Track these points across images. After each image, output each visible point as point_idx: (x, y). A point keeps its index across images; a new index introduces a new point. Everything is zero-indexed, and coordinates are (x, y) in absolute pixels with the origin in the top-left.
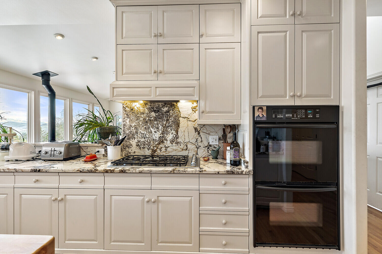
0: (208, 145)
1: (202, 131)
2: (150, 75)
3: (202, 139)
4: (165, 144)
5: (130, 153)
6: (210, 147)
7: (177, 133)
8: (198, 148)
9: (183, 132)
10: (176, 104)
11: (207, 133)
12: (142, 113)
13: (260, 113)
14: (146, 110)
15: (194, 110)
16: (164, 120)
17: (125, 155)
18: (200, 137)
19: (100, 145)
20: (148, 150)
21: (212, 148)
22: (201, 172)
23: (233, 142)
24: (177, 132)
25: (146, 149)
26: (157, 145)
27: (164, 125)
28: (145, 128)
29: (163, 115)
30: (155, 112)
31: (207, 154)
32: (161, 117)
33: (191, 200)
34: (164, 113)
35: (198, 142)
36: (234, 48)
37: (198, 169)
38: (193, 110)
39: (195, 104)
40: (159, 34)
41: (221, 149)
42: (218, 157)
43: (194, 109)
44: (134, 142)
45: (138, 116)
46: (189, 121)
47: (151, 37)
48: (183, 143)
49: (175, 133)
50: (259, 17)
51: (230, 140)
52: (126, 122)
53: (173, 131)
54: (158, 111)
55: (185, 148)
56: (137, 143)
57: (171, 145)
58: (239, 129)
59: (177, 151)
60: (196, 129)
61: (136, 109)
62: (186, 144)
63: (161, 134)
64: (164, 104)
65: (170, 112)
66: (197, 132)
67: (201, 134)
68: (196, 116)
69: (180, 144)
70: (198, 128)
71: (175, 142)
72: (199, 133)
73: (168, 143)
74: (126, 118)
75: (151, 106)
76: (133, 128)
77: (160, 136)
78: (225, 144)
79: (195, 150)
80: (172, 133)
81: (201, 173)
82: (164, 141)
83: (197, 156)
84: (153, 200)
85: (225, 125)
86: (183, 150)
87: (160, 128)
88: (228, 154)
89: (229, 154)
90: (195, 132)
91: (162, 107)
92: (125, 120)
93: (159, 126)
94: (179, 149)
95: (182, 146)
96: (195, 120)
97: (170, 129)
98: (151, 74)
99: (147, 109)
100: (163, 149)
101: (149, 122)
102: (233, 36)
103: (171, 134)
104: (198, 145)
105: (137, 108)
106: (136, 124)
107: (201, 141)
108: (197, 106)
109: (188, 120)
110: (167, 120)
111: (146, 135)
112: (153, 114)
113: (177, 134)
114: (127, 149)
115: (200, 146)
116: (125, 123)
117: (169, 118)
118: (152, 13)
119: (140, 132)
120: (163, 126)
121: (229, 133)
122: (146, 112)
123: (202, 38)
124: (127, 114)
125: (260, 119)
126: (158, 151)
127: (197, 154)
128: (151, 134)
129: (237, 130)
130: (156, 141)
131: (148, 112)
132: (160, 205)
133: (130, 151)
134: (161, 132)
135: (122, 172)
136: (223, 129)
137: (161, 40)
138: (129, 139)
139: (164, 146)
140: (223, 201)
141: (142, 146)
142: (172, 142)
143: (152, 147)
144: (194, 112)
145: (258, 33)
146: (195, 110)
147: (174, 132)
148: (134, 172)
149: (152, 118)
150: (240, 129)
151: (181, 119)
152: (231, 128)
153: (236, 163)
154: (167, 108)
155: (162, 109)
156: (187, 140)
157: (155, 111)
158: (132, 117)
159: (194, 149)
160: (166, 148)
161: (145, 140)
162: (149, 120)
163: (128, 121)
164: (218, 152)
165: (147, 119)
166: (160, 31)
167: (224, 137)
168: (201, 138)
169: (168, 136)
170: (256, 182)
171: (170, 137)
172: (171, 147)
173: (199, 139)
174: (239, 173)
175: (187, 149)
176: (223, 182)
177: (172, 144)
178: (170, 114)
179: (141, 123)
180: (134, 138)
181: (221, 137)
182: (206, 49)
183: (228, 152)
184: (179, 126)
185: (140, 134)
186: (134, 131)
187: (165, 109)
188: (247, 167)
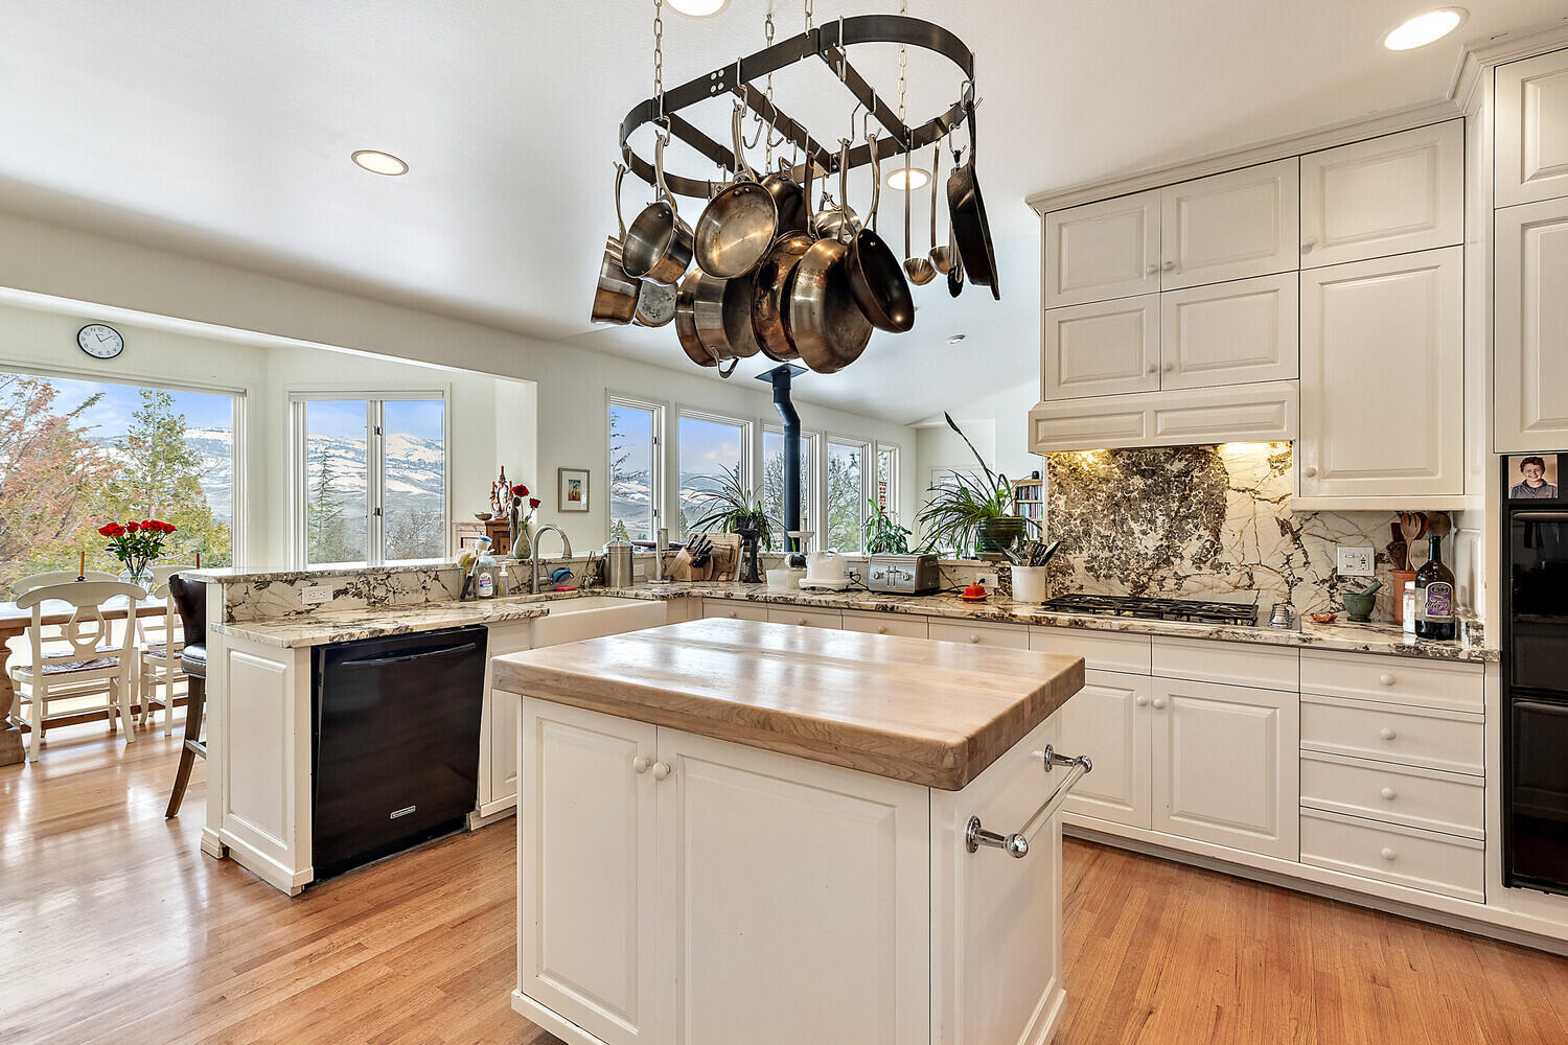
0: (1331, 577)
1: (1309, 531)
2: (1136, 378)
3: (1306, 556)
4: (1176, 568)
5: (1067, 589)
6: (1339, 585)
7: (1218, 535)
8: (1291, 585)
9: (1238, 535)
10: (1213, 451)
11: (1330, 537)
12: (1104, 479)
13: (1533, 475)
14: (1117, 470)
15: (1276, 467)
16: (1174, 497)
17: (1054, 595)
18: (1300, 551)
19: (988, 563)
20: (1122, 582)
21: (1348, 586)
22: (1305, 641)
23: (1428, 566)
24: (1216, 533)
25: (1115, 581)
26: (1149, 569)
27: (1173, 514)
28: (1114, 521)
29: (1169, 485)
30: (1143, 476)
31: (1327, 605)
32: (1163, 489)
33: (1273, 717)
34: (1173, 479)
35: (1292, 565)
36: (1436, 267)
37: (1295, 634)
38: (1275, 465)
39: (1282, 449)
40: (1164, 267)
41: (1385, 591)
42: (1374, 615)
43: (1277, 464)
44: (1078, 560)
45: (1090, 487)
46: (1257, 501)
47: (1141, 276)
48: (1238, 568)
49: (1210, 538)
50: (1528, 175)
51: (1417, 563)
52: (1057, 506)
53: (1202, 531)
54: (1154, 473)
55: (1248, 582)
56: (1087, 562)
57: (1197, 572)
58: (1460, 526)
59: (1218, 590)
60: (1284, 526)
61: (1086, 468)
62: (1248, 570)
63: (1162, 539)
64: (1172, 452)
65: (1193, 473)
66: (1288, 536)
67: (1304, 539)
68: (1286, 482)
69: (1227, 569)
70: (1291, 521)
71: (1208, 564)
72: (1296, 538)
73: (1185, 566)
74: (1057, 495)
75: (1131, 458)
76: (1075, 519)
77: (1160, 543)
78: (1401, 574)
79: (1282, 589)
80: (1200, 537)
81: (1305, 644)
82: (1173, 559)
83: (1289, 608)
84: (1157, 702)
85: (1401, 514)
86: (1236, 587)
87: (1159, 522)
88: (1408, 604)
89: (1412, 602)
90: (1283, 535)
91: (1166, 461)
92: (1053, 499)
93: (1157, 515)
94: (1223, 584)
95: (1234, 577)
96: (1283, 498)
97: (1191, 525)
98: (1141, 375)
99: (1118, 467)
100: (1170, 583)
101: (1125, 504)
102: (1433, 228)
103: (1194, 541)
104: (1292, 577)
105: (1089, 465)
106: (1084, 511)
107: (1305, 563)
108: (1289, 453)
109: (1257, 496)
110: (1184, 498)
111: (1114, 541)
112: (1137, 482)
113: (1218, 539)
114: (1060, 578)
115: (1301, 579)
116: (1053, 506)
117: (1188, 492)
118: (1143, 211)
119: (1099, 533)
120: (1168, 515)
121: (1416, 539)
122: (1116, 476)
123: (1307, 253)
124: (1059, 484)
125: (1530, 496)
126: (1154, 587)
127: (1289, 603)
128: (1131, 538)
129: (1453, 530)
130: (1147, 559)
131: (1122, 477)
132: (1177, 719)
133: (1068, 583)
134: (1161, 532)
135: (1075, 624)
136: (1393, 524)
137: (1170, 281)
138: (1064, 551)
139: (1172, 574)
140: (1383, 732)
141: (1103, 572)
142: (1198, 562)
143: (1133, 576)
144: (1277, 473)
145: (1525, 227)
146: (1281, 465)
147: (1207, 535)
148: (1107, 627)
149: (1135, 493)
150: (1464, 523)
151: (1229, 494)
152: (1427, 523)
153: (1438, 631)
154: (1184, 463)
155: (1167, 466)
156: (1251, 559)
157: (1143, 474)
158: (1074, 492)
159: (1277, 586)
160: (1180, 579)
161: (1111, 554)
162: (1125, 497)
163: (1061, 503)
164: (1371, 599)
165: (1119, 494)
166: (1169, 255)
167: (1397, 551)
168: (1305, 553)
169: (1184, 545)
170: (1511, 688)
171: (1191, 548)
172: (1198, 578)
173: (1298, 557)
174: (1442, 655)
175: (1250, 587)
176: (1384, 678)
177: (1200, 568)
178: (1191, 480)
179: (1099, 508)
180: (1080, 547)
181: (1386, 552)
182: (1322, 284)
183: (1410, 599)
184: (1222, 516)
185: (1095, 539)
186: (1081, 529)
187: (1177, 466)
188: (1477, 641)
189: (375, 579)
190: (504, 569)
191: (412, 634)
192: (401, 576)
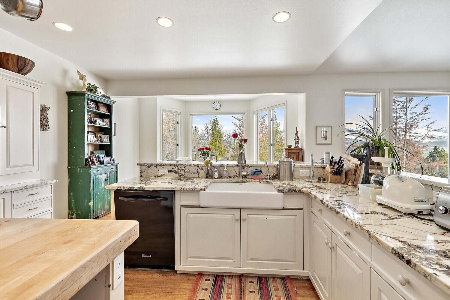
189: (181, 168)
190: (225, 168)
191: (144, 190)
192: (189, 167)
